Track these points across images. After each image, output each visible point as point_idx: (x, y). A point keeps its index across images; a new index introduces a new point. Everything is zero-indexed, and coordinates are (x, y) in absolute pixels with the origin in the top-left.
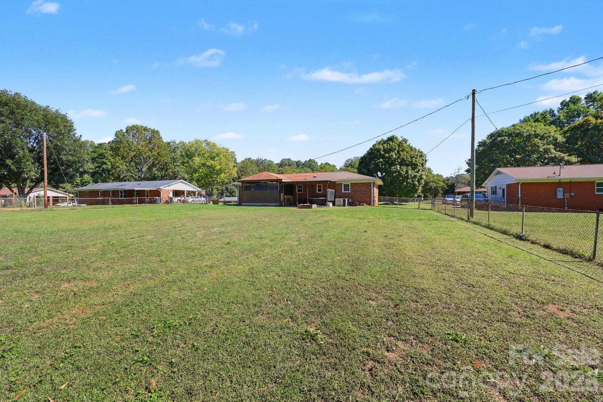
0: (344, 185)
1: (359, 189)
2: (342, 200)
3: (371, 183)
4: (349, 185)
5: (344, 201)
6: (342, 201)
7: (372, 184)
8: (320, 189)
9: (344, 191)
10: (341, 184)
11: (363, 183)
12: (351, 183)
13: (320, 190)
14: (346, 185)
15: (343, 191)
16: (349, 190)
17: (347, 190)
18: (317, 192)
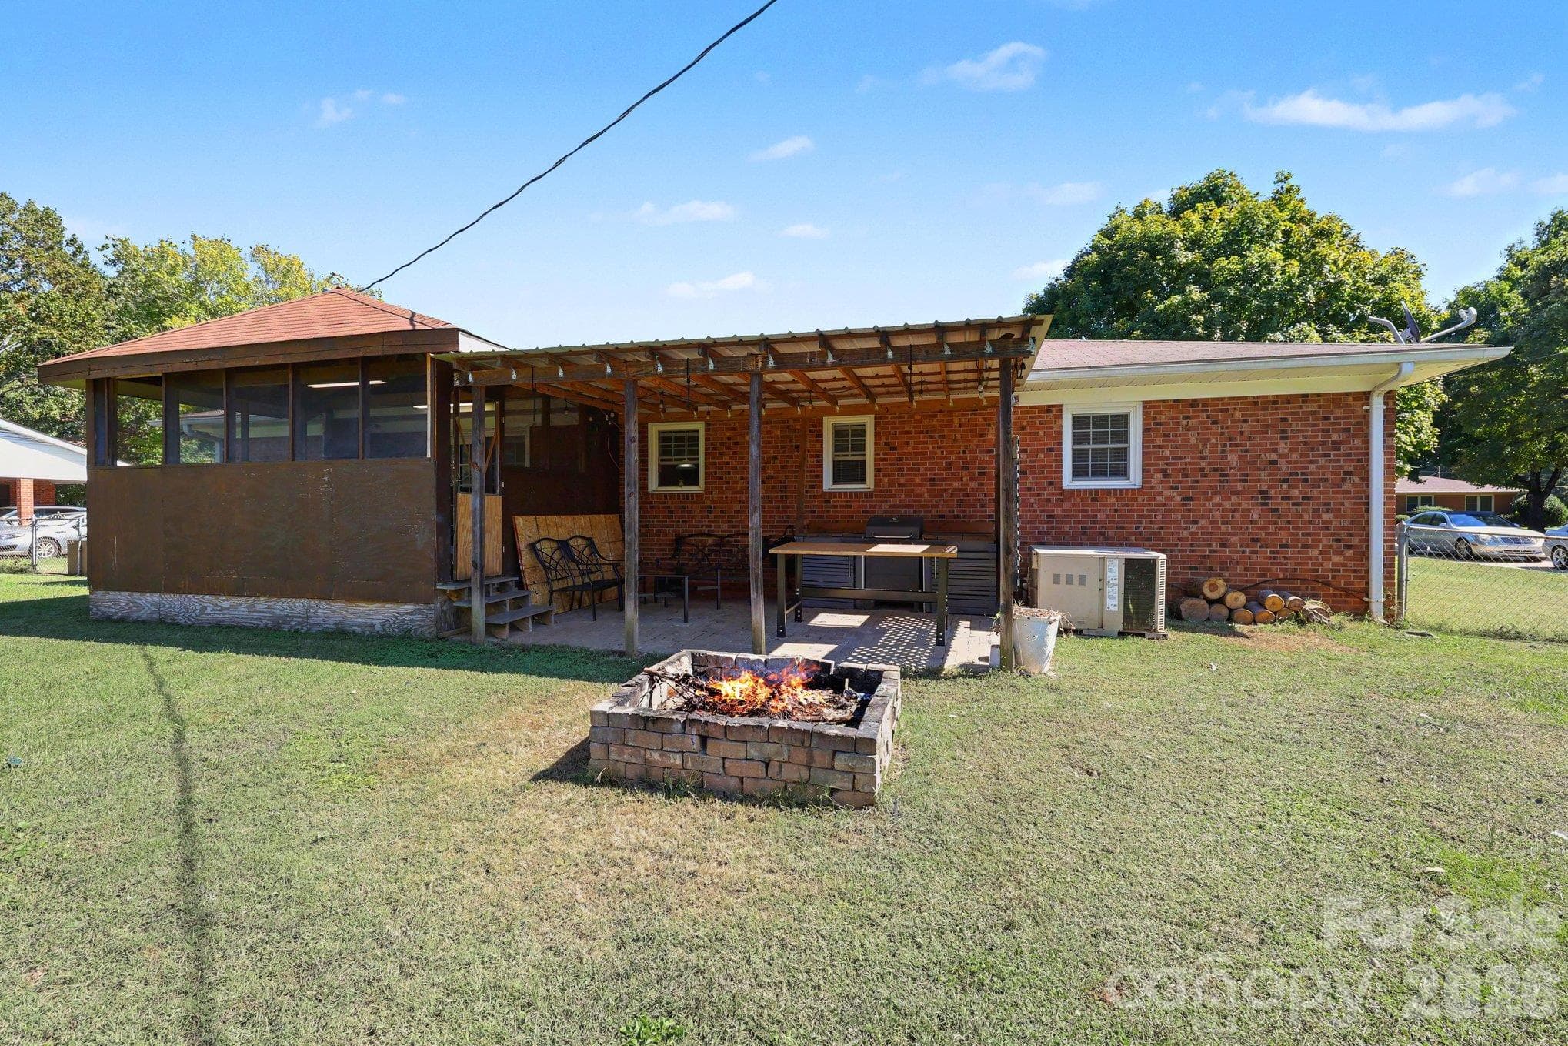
0: (1078, 421)
1: (1233, 459)
2: (1113, 564)
3: (1366, 397)
4: (1122, 420)
5: (1138, 575)
6: (1115, 574)
7: (1378, 408)
8: (851, 456)
9: (1078, 472)
10: (1049, 409)
11: (1275, 401)
12: (1147, 406)
13: (850, 471)
14: (1101, 420)
15: (1068, 482)
16: (1122, 472)
17: (1100, 472)
18: (828, 484)
